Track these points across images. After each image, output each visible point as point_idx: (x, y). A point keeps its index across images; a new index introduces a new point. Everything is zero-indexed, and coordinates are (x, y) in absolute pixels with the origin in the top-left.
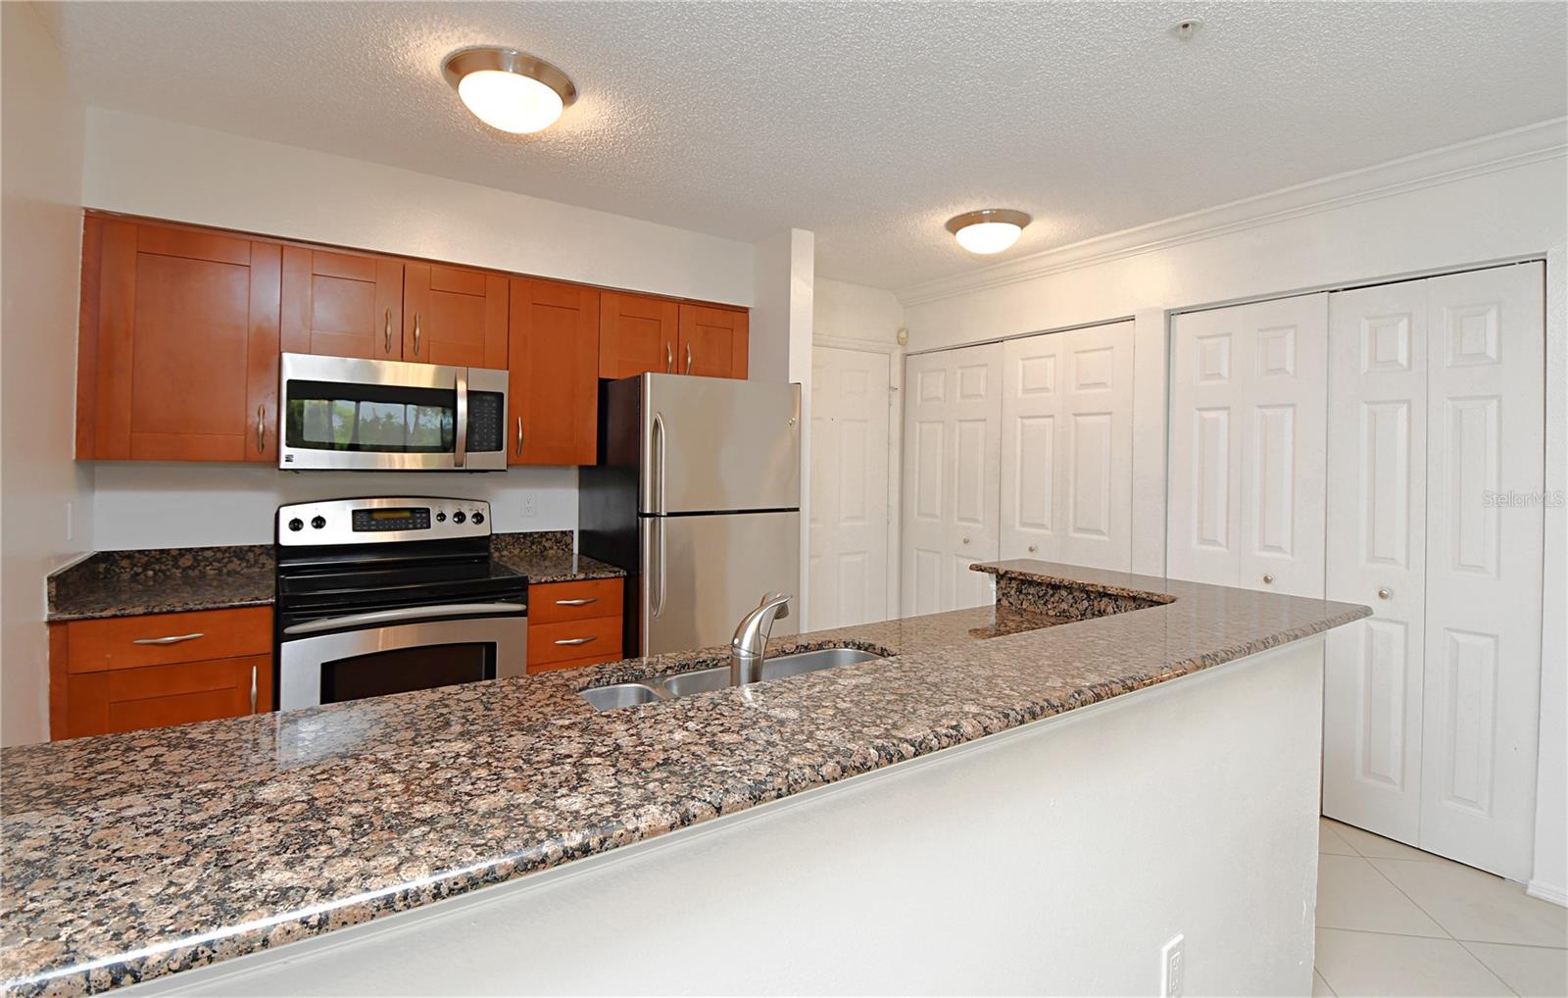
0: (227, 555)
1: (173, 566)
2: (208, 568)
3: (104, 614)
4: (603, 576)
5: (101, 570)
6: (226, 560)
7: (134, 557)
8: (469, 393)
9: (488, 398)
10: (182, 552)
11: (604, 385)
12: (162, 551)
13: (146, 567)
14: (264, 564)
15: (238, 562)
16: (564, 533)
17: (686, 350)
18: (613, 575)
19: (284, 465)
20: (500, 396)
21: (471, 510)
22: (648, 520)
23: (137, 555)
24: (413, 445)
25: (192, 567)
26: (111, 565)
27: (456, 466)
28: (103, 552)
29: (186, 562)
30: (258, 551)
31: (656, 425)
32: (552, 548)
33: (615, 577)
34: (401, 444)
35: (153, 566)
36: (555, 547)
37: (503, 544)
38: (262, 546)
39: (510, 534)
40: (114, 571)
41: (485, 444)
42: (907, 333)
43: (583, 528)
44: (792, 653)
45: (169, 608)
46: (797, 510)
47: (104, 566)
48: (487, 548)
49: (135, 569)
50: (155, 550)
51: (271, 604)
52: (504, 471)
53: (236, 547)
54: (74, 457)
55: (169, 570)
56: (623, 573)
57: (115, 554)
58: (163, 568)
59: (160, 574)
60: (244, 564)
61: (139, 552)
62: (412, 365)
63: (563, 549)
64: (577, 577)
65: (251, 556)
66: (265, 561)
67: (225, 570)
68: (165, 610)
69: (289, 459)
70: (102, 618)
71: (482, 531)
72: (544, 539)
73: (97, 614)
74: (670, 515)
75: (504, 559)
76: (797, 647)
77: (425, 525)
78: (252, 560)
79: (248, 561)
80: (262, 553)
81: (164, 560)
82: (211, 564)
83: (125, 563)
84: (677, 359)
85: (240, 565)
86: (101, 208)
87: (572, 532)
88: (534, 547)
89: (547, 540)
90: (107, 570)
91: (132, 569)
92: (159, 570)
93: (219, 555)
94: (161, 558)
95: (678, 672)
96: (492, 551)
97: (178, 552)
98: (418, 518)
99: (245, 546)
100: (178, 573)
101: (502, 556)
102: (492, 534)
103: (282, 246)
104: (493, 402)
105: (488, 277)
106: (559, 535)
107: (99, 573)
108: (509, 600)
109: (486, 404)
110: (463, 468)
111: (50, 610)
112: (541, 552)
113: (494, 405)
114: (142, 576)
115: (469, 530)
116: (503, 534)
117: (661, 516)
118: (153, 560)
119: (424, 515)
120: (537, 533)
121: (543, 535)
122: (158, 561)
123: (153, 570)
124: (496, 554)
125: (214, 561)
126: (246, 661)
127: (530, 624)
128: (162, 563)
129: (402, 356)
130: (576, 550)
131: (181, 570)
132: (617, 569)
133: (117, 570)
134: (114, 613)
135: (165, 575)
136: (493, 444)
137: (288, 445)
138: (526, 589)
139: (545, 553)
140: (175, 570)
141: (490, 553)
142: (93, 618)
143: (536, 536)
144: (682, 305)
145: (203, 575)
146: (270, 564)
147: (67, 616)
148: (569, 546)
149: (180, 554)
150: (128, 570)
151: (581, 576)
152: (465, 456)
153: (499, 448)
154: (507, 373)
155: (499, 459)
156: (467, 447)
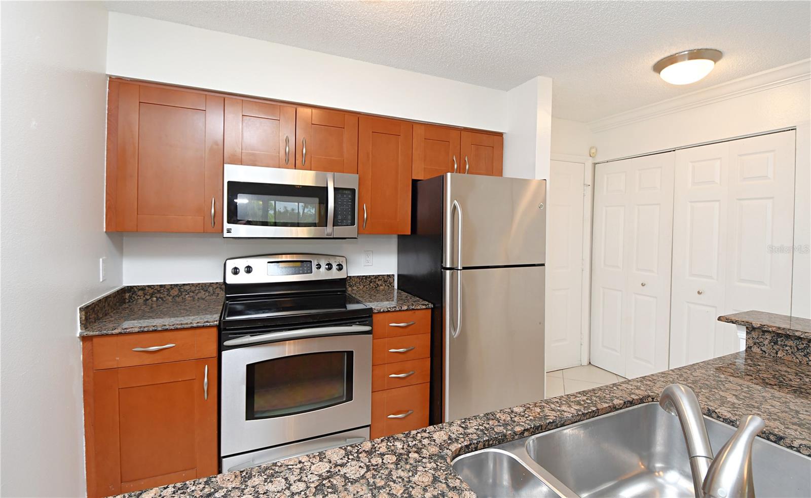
0: (198, 288)
1: (167, 295)
2: (187, 296)
3: (114, 332)
4: (419, 308)
5: (127, 297)
6: (197, 292)
7: (145, 289)
8: (335, 189)
9: (346, 192)
10: (173, 286)
11: (415, 183)
12: (161, 286)
13: (152, 295)
14: (218, 294)
15: (204, 293)
16: (388, 276)
17: (465, 161)
18: (424, 307)
19: (226, 235)
20: (353, 191)
21: (335, 262)
22: (448, 272)
23: (147, 288)
24: (302, 222)
25: (178, 296)
26: (133, 294)
27: (327, 235)
28: (128, 287)
29: (175, 292)
30: (215, 286)
31: (454, 209)
32: (382, 285)
33: (426, 308)
34: (296, 222)
35: (156, 295)
36: (384, 285)
37: (354, 283)
38: (217, 283)
39: (358, 277)
40: (134, 297)
41: (345, 221)
42: (596, 150)
43: (400, 273)
44: (621, 408)
45: (154, 328)
46: (543, 265)
47: (129, 294)
48: (345, 286)
49: (146, 296)
50: (157, 285)
51: (216, 326)
52: (356, 238)
53: (203, 283)
54: (105, 230)
55: (165, 297)
56: (431, 306)
57: (135, 288)
58: (162, 296)
59: (160, 299)
60: (207, 294)
61: (149, 286)
62: (301, 171)
63: (388, 286)
64: (403, 309)
65: (211, 289)
66: (219, 292)
67: (196, 298)
68: (151, 329)
69: (229, 231)
70: (112, 334)
71: (342, 275)
72: (377, 280)
73: (110, 332)
74: (464, 268)
75: (354, 292)
76: (625, 403)
77: (309, 271)
78: (212, 292)
79: (209, 292)
80: (217, 287)
81: (162, 291)
82: (188, 293)
83: (140, 293)
84: (459, 167)
85: (205, 294)
86: (118, 75)
87: (393, 275)
88: (371, 284)
89: (379, 280)
90: (130, 297)
91: (144, 297)
92: (160, 298)
93: (193, 288)
94: (160, 290)
95: (533, 433)
96: (348, 287)
97: (170, 286)
98: (305, 267)
99: (207, 283)
100: (170, 298)
101: (353, 290)
102: (348, 276)
103: (223, 98)
104: (349, 194)
105: (346, 116)
106: (386, 277)
107: (126, 298)
108: (362, 324)
109: (345, 196)
110: (332, 237)
111: (81, 329)
112: (376, 288)
113: (350, 196)
114: (150, 301)
115: (335, 274)
116: (353, 277)
117: (458, 270)
118: (156, 291)
120: (373, 276)
121: (377, 277)
122: (159, 292)
123: (156, 297)
124: (350, 289)
125: (190, 291)
126: (203, 361)
127: (374, 338)
128: (161, 293)
129: (295, 166)
130: (396, 287)
131: (171, 297)
132: (427, 303)
133: (136, 297)
134: (120, 331)
135: (163, 300)
136: (349, 222)
137: (228, 222)
138: (371, 316)
139: (378, 289)
140: (168, 297)
141: (346, 288)
142: (107, 335)
143: (373, 278)
144: (462, 132)
145: (184, 300)
146: (222, 294)
147: (91, 333)
148: (391, 284)
149: (171, 288)
150: (142, 297)
151: (405, 308)
152: (333, 230)
153: (353, 224)
154: (358, 176)
155: (352, 231)
156: (333, 223)
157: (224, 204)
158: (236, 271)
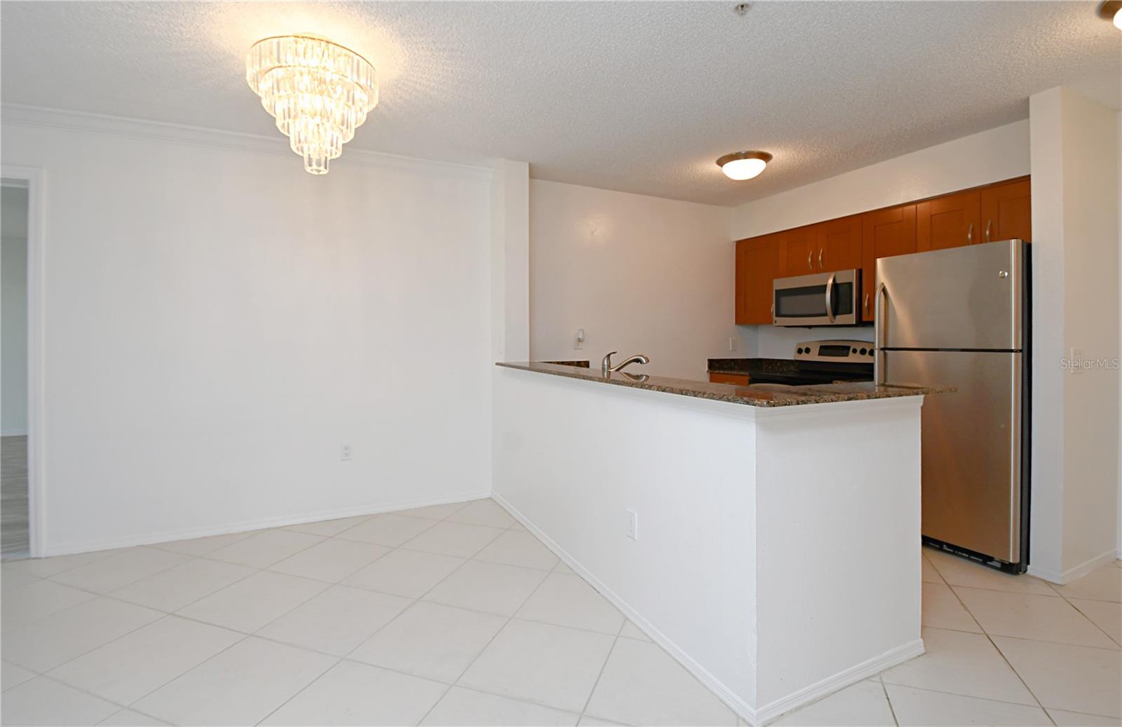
9: (846, 286)
17: (987, 225)
20: (851, 284)
27: (831, 323)
69: (776, 322)
77: (846, 355)
84: (979, 235)
104: (848, 288)
105: (852, 220)
110: (834, 324)
115: (867, 358)
119: (847, 350)
129: (816, 271)
136: (849, 310)
144: (983, 191)
152: (835, 318)
153: (851, 312)
154: (855, 270)
155: (851, 318)
156: (835, 313)
157: (774, 305)
158: (800, 351)
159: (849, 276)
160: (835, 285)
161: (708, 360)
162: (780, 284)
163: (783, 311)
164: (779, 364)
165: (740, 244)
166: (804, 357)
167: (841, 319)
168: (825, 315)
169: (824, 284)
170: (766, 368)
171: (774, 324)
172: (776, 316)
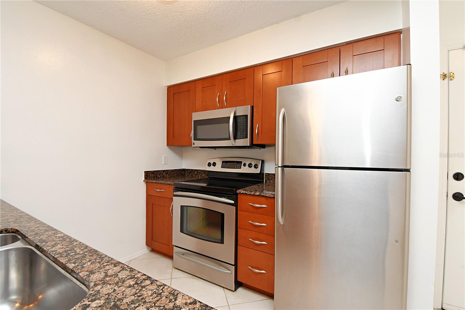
9: (243, 117)
20: (247, 116)
21: (254, 163)
25: (197, 175)
27: (232, 145)
31: (284, 116)
59: (192, 176)
69: (194, 144)
77: (240, 167)
98: (238, 165)
101: (270, 182)
105: (247, 70)
109: (242, 120)
113: (245, 120)
115: (253, 170)
119: (240, 164)
129: (222, 107)
136: (244, 136)
138: (236, 195)
151: (258, 194)
152: (235, 142)
153: (247, 137)
154: (249, 106)
155: (246, 142)
156: (235, 138)
157: (193, 132)
158: (209, 164)
159: (244, 110)
160: (235, 117)
161: (145, 172)
162: (197, 116)
163: (199, 137)
164: (196, 173)
165: (170, 88)
166: (212, 169)
167: (240, 142)
168: (229, 139)
169: (228, 116)
170: (188, 175)
171: (193, 146)
172: (194, 140)
